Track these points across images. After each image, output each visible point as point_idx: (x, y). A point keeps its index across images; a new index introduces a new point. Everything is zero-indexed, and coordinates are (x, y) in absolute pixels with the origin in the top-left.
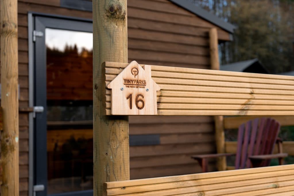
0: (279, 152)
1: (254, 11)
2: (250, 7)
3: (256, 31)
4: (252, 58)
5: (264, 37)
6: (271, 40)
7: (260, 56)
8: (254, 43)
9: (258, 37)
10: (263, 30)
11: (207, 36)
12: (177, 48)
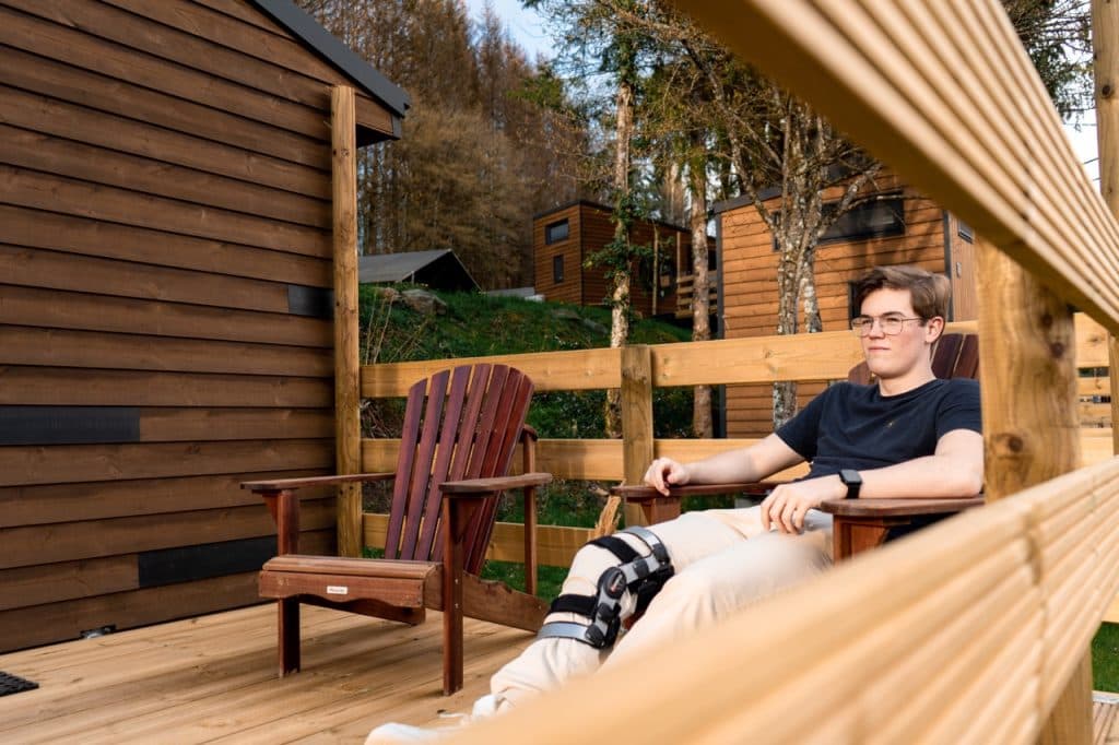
0: (526, 470)
1: (449, 134)
2: (440, 124)
3: (452, 183)
4: (438, 247)
5: (467, 200)
6: (482, 208)
7: (456, 243)
8: (445, 212)
9: (453, 198)
10: (467, 182)
11: (324, 110)
12: (221, 127)
